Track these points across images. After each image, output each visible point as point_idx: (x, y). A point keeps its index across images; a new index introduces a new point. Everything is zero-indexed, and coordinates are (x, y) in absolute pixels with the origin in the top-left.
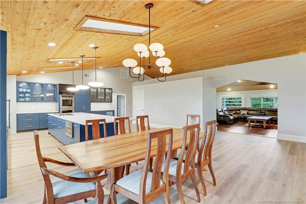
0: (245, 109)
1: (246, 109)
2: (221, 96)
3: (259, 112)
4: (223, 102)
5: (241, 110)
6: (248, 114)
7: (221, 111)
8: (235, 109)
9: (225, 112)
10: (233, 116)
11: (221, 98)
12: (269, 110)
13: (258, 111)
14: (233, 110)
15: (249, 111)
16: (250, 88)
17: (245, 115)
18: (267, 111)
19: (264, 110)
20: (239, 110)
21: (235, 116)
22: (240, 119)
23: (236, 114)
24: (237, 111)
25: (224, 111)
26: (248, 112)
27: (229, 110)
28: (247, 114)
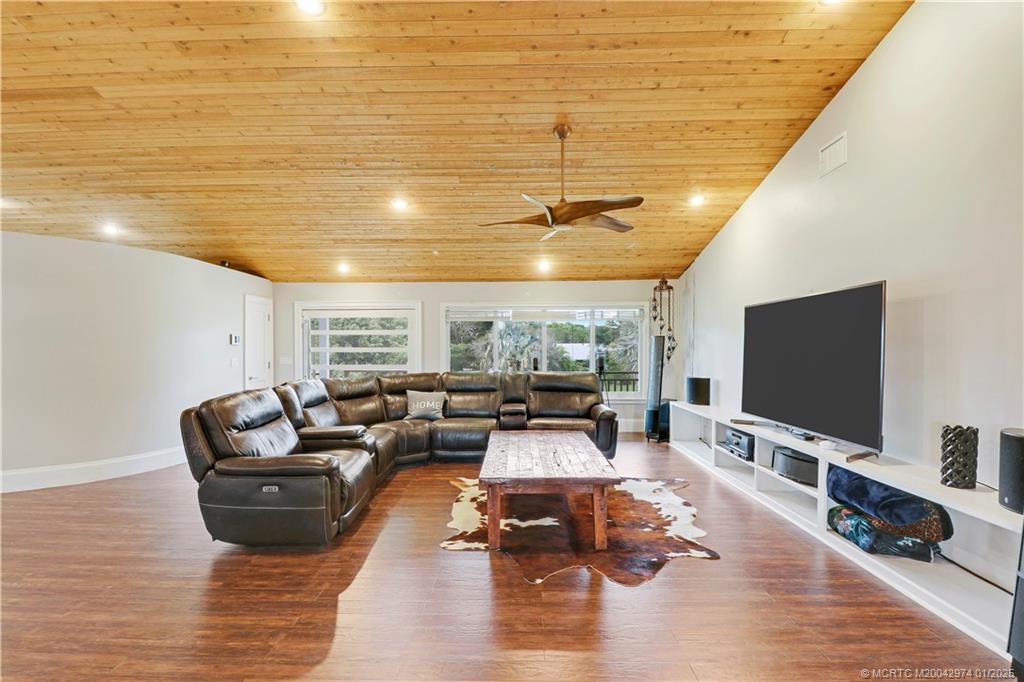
0: (428, 383)
1: (435, 384)
2: (298, 306)
3: (500, 395)
4: (315, 341)
5: (409, 392)
6: (448, 412)
7: (269, 419)
8: (377, 387)
9: (311, 412)
10: (362, 447)
11: (300, 318)
12: (542, 384)
13: (494, 390)
14: (366, 395)
15: (451, 391)
16: (446, 269)
17: (432, 420)
18: (536, 389)
19: (521, 383)
20: (400, 391)
21: (380, 443)
22: (409, 452)
23: (381, 420)
24: (389, 397)
25: (308, 405)
26: (446, 402)
27: (342, 397)
28: (440, 415)
